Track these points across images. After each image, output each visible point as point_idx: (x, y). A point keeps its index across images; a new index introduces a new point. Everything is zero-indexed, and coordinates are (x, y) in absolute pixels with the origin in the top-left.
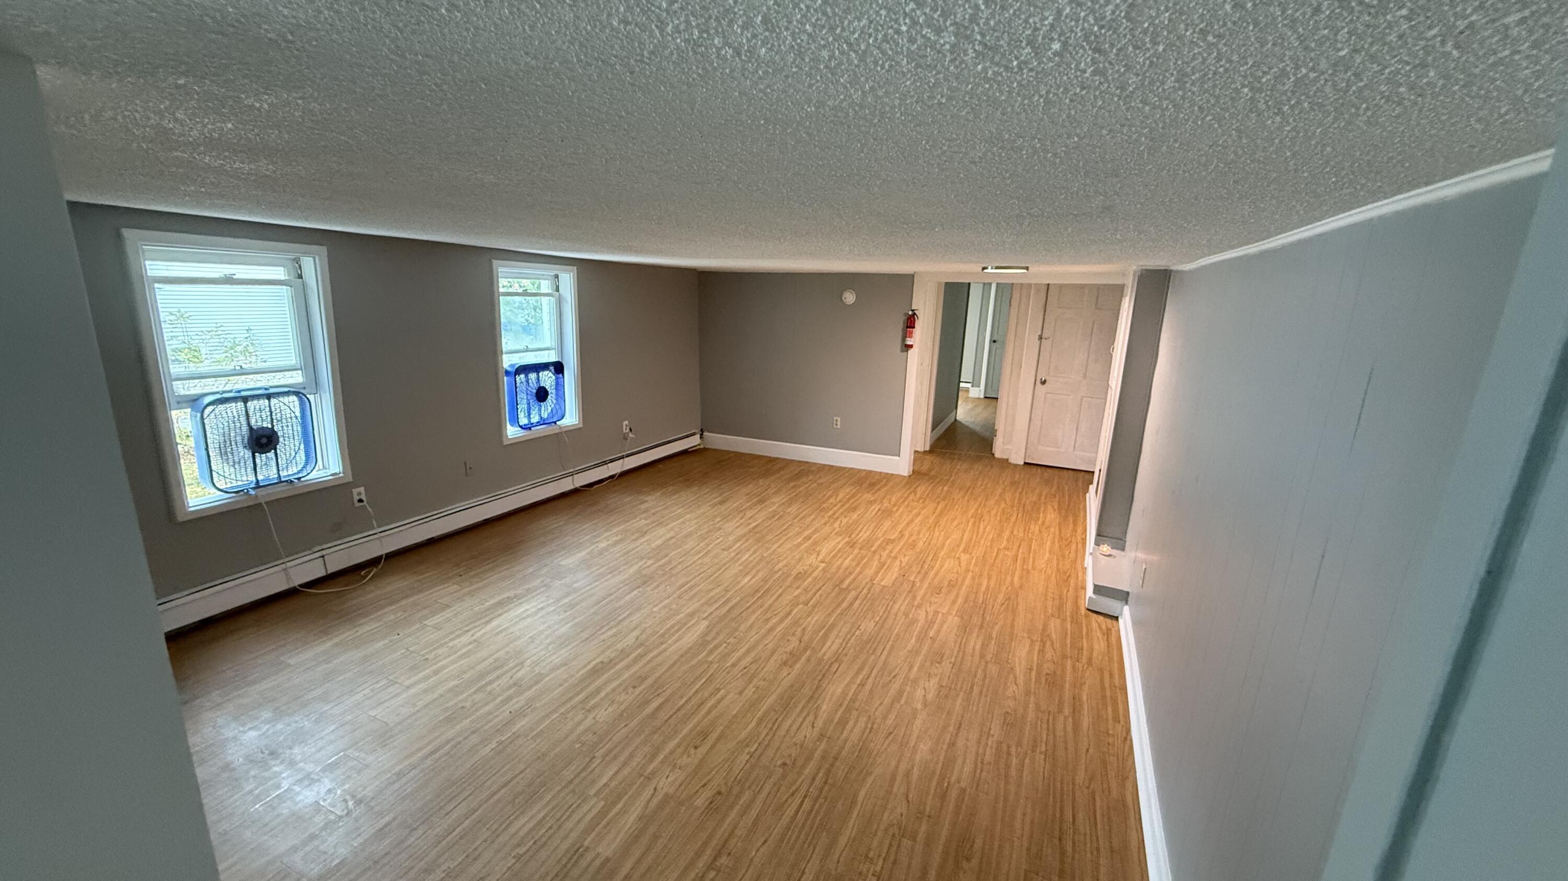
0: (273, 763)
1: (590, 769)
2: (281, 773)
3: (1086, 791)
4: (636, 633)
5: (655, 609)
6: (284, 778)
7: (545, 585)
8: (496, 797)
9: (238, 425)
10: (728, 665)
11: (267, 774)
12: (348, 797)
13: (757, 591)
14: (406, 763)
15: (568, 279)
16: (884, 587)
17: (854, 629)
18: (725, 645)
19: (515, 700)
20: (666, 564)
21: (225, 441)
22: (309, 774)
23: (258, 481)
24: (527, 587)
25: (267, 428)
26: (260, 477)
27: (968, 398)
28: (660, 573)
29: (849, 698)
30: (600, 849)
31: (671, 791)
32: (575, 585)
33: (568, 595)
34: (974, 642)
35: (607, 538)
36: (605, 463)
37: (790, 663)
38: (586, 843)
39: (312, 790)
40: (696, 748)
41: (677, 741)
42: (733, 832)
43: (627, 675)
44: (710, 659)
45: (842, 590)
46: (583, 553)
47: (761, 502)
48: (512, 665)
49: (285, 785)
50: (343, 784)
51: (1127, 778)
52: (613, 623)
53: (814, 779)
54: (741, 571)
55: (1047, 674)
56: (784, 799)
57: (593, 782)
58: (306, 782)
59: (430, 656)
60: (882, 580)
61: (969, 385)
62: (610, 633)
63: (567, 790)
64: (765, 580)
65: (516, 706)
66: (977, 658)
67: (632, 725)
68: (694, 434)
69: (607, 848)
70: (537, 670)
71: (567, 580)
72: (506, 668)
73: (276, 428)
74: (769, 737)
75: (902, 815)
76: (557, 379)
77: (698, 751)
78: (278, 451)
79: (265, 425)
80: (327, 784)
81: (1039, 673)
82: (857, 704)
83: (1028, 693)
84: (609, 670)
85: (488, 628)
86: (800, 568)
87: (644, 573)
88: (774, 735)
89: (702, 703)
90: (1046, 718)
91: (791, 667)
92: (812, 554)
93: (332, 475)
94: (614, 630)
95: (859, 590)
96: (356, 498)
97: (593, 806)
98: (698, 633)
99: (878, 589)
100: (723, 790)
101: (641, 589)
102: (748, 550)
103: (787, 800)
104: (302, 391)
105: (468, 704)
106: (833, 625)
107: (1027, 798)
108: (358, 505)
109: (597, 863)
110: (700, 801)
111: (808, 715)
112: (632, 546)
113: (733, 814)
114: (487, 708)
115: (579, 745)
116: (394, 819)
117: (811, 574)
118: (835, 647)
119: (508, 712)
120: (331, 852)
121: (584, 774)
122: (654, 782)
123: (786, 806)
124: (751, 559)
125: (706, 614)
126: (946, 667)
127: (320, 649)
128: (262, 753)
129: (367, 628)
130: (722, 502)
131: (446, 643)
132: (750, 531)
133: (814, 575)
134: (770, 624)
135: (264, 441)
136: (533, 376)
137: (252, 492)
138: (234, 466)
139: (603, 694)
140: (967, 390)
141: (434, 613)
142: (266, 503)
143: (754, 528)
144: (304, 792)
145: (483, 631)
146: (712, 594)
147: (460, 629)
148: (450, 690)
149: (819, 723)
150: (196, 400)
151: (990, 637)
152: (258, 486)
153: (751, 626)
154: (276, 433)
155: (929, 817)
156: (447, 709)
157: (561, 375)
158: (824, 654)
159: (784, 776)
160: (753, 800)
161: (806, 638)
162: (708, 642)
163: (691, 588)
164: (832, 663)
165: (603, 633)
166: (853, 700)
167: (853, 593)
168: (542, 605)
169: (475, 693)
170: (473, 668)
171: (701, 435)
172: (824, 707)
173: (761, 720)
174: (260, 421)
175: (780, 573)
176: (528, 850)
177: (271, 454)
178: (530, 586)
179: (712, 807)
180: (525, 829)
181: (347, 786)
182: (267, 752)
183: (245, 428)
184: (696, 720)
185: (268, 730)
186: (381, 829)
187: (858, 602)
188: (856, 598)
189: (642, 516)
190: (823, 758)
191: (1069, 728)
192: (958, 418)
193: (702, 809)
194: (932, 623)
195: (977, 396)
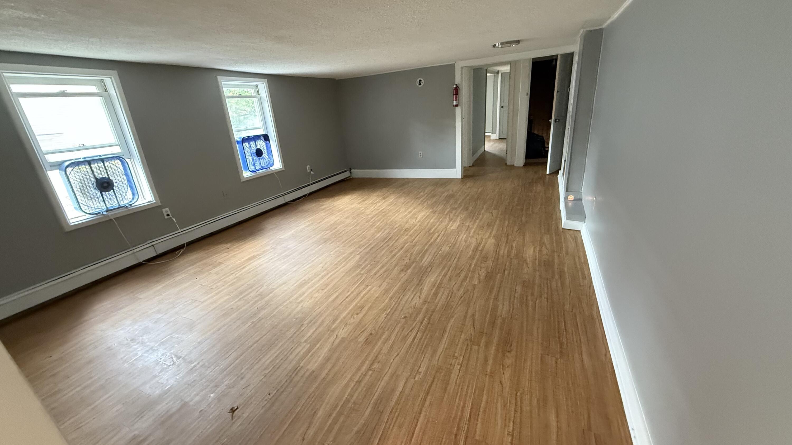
0: (132, 344)
1: (301, 330)
2: (137, 348)
3: (571, 313)
4: (322, 265)
5: (332, 253)
6: (139, 351)
7: (273, 248)
8: (252, 348)
9: (88, 177)
10: (372, 274)
11: (130, 350)
12: (173, 356)
13: (385, 239)
14: (203, 337)
15: (263, 86)
16: (453, 230)
17: (438, 251)
18: (370, 265)
19: (260, 302)
20: (337, 231)
21: (83, 186)
22: (152, 347)
23: (107, 208)
24: (263, 250)
25: (105, 177)
26: (108, 206)
27: (490, 140)
28: (333, 236)
29: (438, 283)
30: (309, 367)
31: (345, 336)
32: (289, 247)
33: (285, 251)
34: (504, 250)
35: (305, 223)
36: (300, 189)
37: (405, 270)
38: (301, 365)
39: (154, 355)
40: (357, 314)
41: (346, 312)
42: (380, 352)
43: (318, 285)
44: (362, 273)
45: (431, 234)
46: (292, 232)
47: (384, 198)
48: (257, 286)
49: (140, 354)
50: (170, 351)
51: (592, 305)
52: (310, 262)
53: (422, 323)
54: (376, 231)
55: (545, 261)
56: (407, 334)
57: (303, 336)
58: (151, 351)
59: (214, 287)
60: (451, 226)
61: (490, 134)
62: (308, 266)
63: (289, 341)
64: (389, 233)
65: (260, 305)
66: (505, 257)
67: (322, 308)
68: (346, 171)
69: (313, 366)
70: (270, 287)
71: (284, 245)
72: (254, 288)
73: (111, 178)
74: (396, 305)
75: (471, 335)
76: (266, 144)
77: (359, 315)
78: (115, 190)
79: (104, 176)
80: (161, 351)
81: (540, 261)
82: (443, 285)
83: (535, 271)
84: (309, 283)
85: (244, 270)
86: (407, 226)
87: (324, 237)
88: (399, 304)
89: (359, 293)
90: (545, 282)
91: (405, 272)
92: (413, 219)
93: (149, 202)
94: (310, 265)
95: (439, 233)
96: (165, 214)
97: (305, 347)
98: (355, 261)
99: (449, 231)
100: (373, 333)
101: (323, 245)
102: (379, 221)
103: (408, 334)
104: (123, 157)
105: (234, 307)
106: (427, 250)
107: (539, 320)
108: (166, 217)
109: (308, 373)
110: (361, 339)
111: (416, 293)
112: (318, 225)
113: (379, 343)
114: (245, 308)
115: (295, 319)
116: (198, 364)
117: (413, 228)
118: (429, 260)
119: (256, 308)
120: (165, 383)
121: (298, 333)
122: (336, 333)
123: (407, 337)
124: (380, 225)
125: (359, 252)
126: (490, 263)
127: (155, 290)
128: (127, 340)
129: (180, 277)
130: (363, 201)
131: (222, 280)
132: (379, 212)
133: (415, 228)
134: (393, 253)
135: (105, 185)
136: (252, 143)
137: (105, 213)
138: (91, 199)
139: (306, 295)
140: (489, 137)
141: (215, 267)
142: (114, 219)
143: (381, 211)
144: (150, 356)
145: (240, 273)
146: (362, 243)
147: (229, 273)
148: (225, 301)
149: (423, 296)
150: (60, 165)
151: (512, 247)
152: (108, 210)
153: (383, 255)
154: (112, 181)
155: (486, 334)
156: (224, 310)
157: (268, 142)
158: (423, 264)
159: (406, 323)
160: (390, 336)
161: (413, 257)
162: (361, 265)
163: (350, 241)
164: (428, 268)
165: (304, 267)
166: (440, 284)
167: (437, 234)
168: (271, 257)
169: (239, 301)
170: (236, 290)
171: (350, 171)
172: (425, 289)
173: (392, 298)
174: (101, 174)
175: (397, 229)
176: (270, 371)
177: (111, 192)
178: (265, 249)
179: (367, 342)
180: (268, 362)
181: (172, 351)
182: (129, 340)
183: (93, 179)
184: (356, 301)
185: (130, 329)
186: (191, 369)
187: (439, 238)
188: (439, 236)
189: (322, 212)
190: (427, 312)
191: (559, 285)
192: (485, 150)
193: (363, 343)
194: (480, 243)
195: (495, 138)
